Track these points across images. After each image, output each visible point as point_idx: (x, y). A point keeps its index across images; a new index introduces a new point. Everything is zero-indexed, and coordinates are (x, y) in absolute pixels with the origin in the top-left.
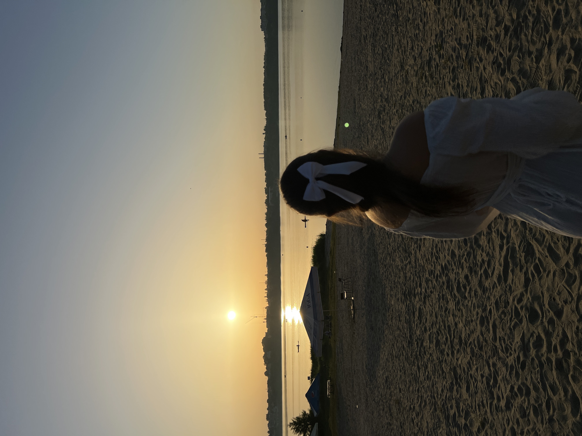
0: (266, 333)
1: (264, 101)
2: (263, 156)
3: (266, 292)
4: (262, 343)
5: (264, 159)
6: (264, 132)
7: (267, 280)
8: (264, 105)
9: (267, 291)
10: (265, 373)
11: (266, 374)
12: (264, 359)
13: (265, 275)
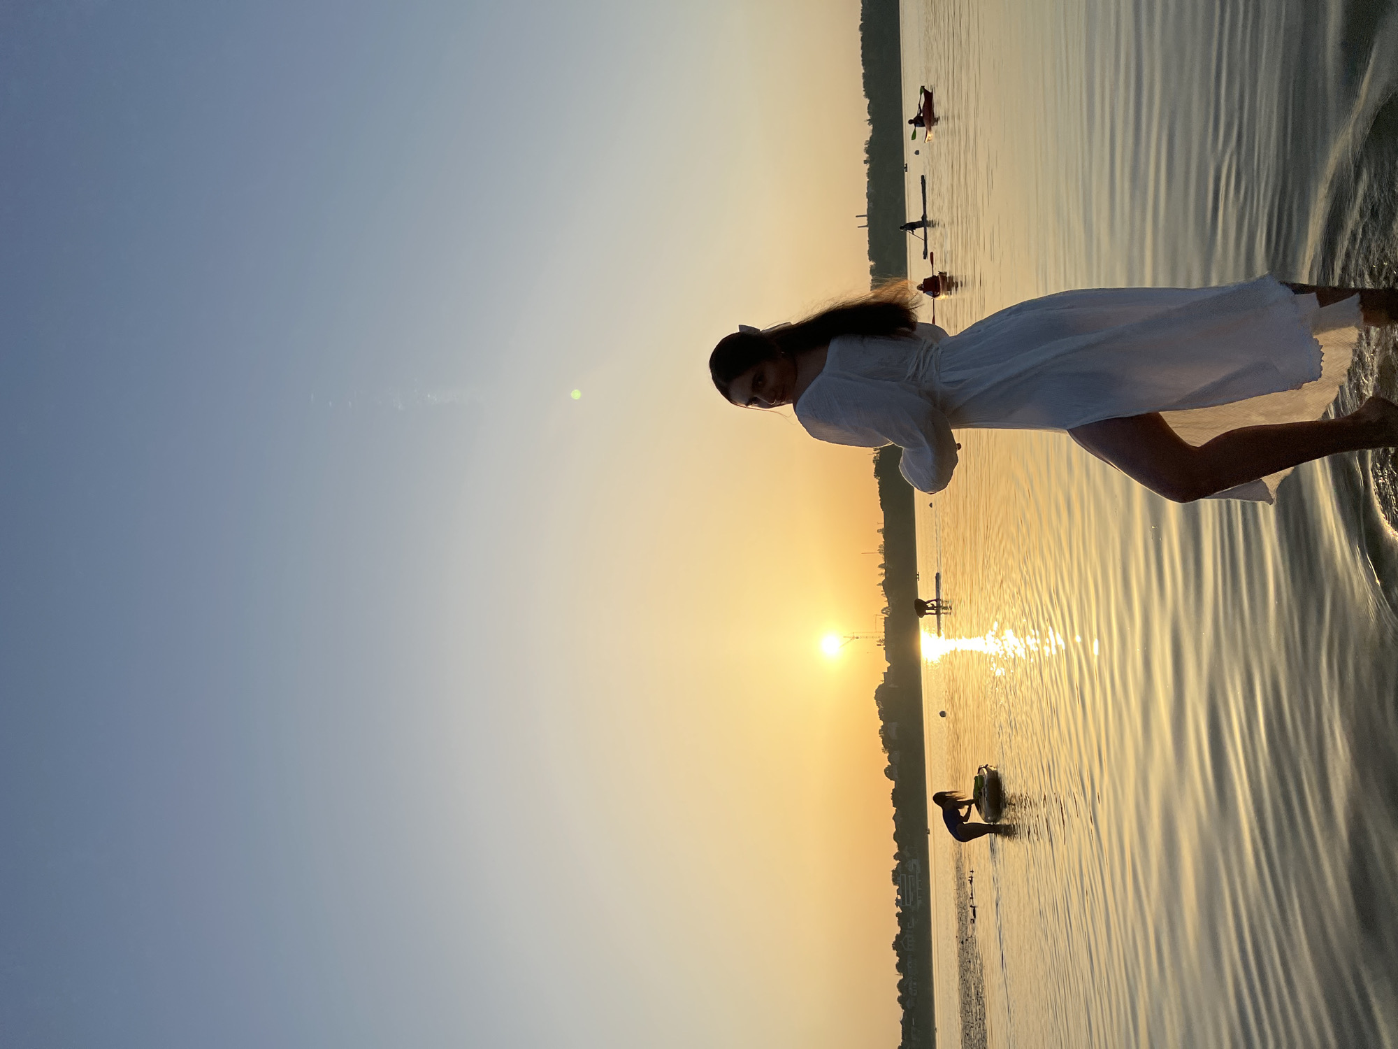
0: (884, 673)
1: (863, 71)
2: (864, 221)
3: (882, 574)
4: (876, 698)
5: (867, 228)
6: (865, 156)
7: (882, 543)
8: (864, 83)
9: (883, 571)
10: (885, 771)
11: (889, 773)
12: (882, 738)
13: (878, 531)
